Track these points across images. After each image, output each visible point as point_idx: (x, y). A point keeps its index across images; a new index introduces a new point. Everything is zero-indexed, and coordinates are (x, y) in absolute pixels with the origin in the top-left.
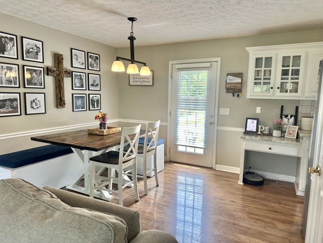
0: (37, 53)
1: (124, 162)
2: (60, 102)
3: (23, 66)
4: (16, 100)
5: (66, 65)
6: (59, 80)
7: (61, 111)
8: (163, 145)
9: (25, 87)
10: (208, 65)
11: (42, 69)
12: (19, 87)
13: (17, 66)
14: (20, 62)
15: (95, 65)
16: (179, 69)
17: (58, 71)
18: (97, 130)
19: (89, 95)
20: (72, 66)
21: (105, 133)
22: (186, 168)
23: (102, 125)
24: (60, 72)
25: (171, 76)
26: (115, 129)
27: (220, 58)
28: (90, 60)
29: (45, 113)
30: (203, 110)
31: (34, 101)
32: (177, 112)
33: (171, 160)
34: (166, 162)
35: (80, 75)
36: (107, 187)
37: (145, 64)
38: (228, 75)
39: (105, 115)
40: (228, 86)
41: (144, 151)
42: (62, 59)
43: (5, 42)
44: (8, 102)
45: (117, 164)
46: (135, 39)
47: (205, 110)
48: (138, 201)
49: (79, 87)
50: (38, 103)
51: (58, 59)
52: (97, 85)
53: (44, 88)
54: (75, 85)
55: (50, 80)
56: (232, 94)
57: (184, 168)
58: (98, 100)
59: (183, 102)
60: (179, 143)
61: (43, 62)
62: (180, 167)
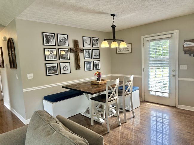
0: (65, 42)
1: (109, 102)
2: (78, 67)
3: (59, 49)
4: (56, 67)
5: (80, 46)
6: (77, 55)
7: (78, 71)
8: (138, 91)
9: (60, 60)
10: (169, 36)
11: (68, 50)
12: (57, 60)
13: (55, 49)
14: (57, 47)
15: (96, 44)
16: (148, 41)
17: (76, 50)
18: (95, 81)
19: (93, 61)
20: (84, 47)
21: (100, 83)
22: (156, 106)
23: (98, 79)
24: (77, 50)
25: (143, 46)
26: (106, 81)
27: (178, 30)
28: (93, 42)
29: (70, 73)
30: (167, 67)
31: (64, 66)
32: (149, 69)
33: (145, 100)
34: (141, 102)
35: (88, 51)
36: (102, 115)
37: (123, 41)
38: (185, 41)
39: (100, 73)
40: (186, 49)
41: (123, 95)
42: (78, 43)
43: (49, 37)
44: (52, 68)
45: (105, 102)
46: (116, 26)
47: (168, 67)
48: (120, 126)
49: (88, 58)
50: (66, 67)
51: (76, 43)
52: (98, 55)
53: (69, 60)
54: (86, 56)
55: (72, 55)
56: (189, 55)
57: (154, 106)
58: (98, 64)
59: (152, 62)
60: (150, 89)
61: (68, 46)
62: (152, 105)
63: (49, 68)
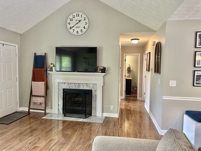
63: (198, 77)
